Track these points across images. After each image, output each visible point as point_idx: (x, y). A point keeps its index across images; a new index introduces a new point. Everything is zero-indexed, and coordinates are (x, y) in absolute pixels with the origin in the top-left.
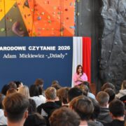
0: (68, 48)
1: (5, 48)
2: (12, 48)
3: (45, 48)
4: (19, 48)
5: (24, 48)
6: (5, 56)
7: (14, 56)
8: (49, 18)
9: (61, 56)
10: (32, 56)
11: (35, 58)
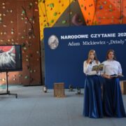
1: (69, 37)
2: (76, 37)
3: (106, 35)
4: (82, 36)
5: (86, 36)
6: (70, 44)
7: (78, 44)
8: (110, 6)
9: (121, 42)
10: (94, 43)
11: (97, 45)
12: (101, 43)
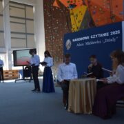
0: (118, 32)
2: (81, 39)
3: (101, 35)
4: (85, 38)
5: (88, 38)
6: (78, 45)
7: (83, 44)
8: (100, 9)
9: (113, 40)
10: (93, 43)
11: (95, 44)
12: (98, 42)
